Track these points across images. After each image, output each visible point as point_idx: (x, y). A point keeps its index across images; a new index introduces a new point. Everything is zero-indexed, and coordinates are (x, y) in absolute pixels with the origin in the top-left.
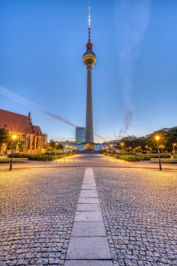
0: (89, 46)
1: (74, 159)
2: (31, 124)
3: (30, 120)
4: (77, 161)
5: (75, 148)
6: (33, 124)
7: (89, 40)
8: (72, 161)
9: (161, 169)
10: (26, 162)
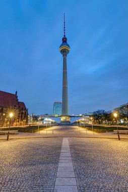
0: (65, 40)
1: (53, 130)
2: (17, 100)
3: (17, 97)
4: (55, 132)
5: (54, 121)
6: (19, 101)
7: (65, 36)
8: (51, 132)
9: (119, 139)
10: (16, 134)
